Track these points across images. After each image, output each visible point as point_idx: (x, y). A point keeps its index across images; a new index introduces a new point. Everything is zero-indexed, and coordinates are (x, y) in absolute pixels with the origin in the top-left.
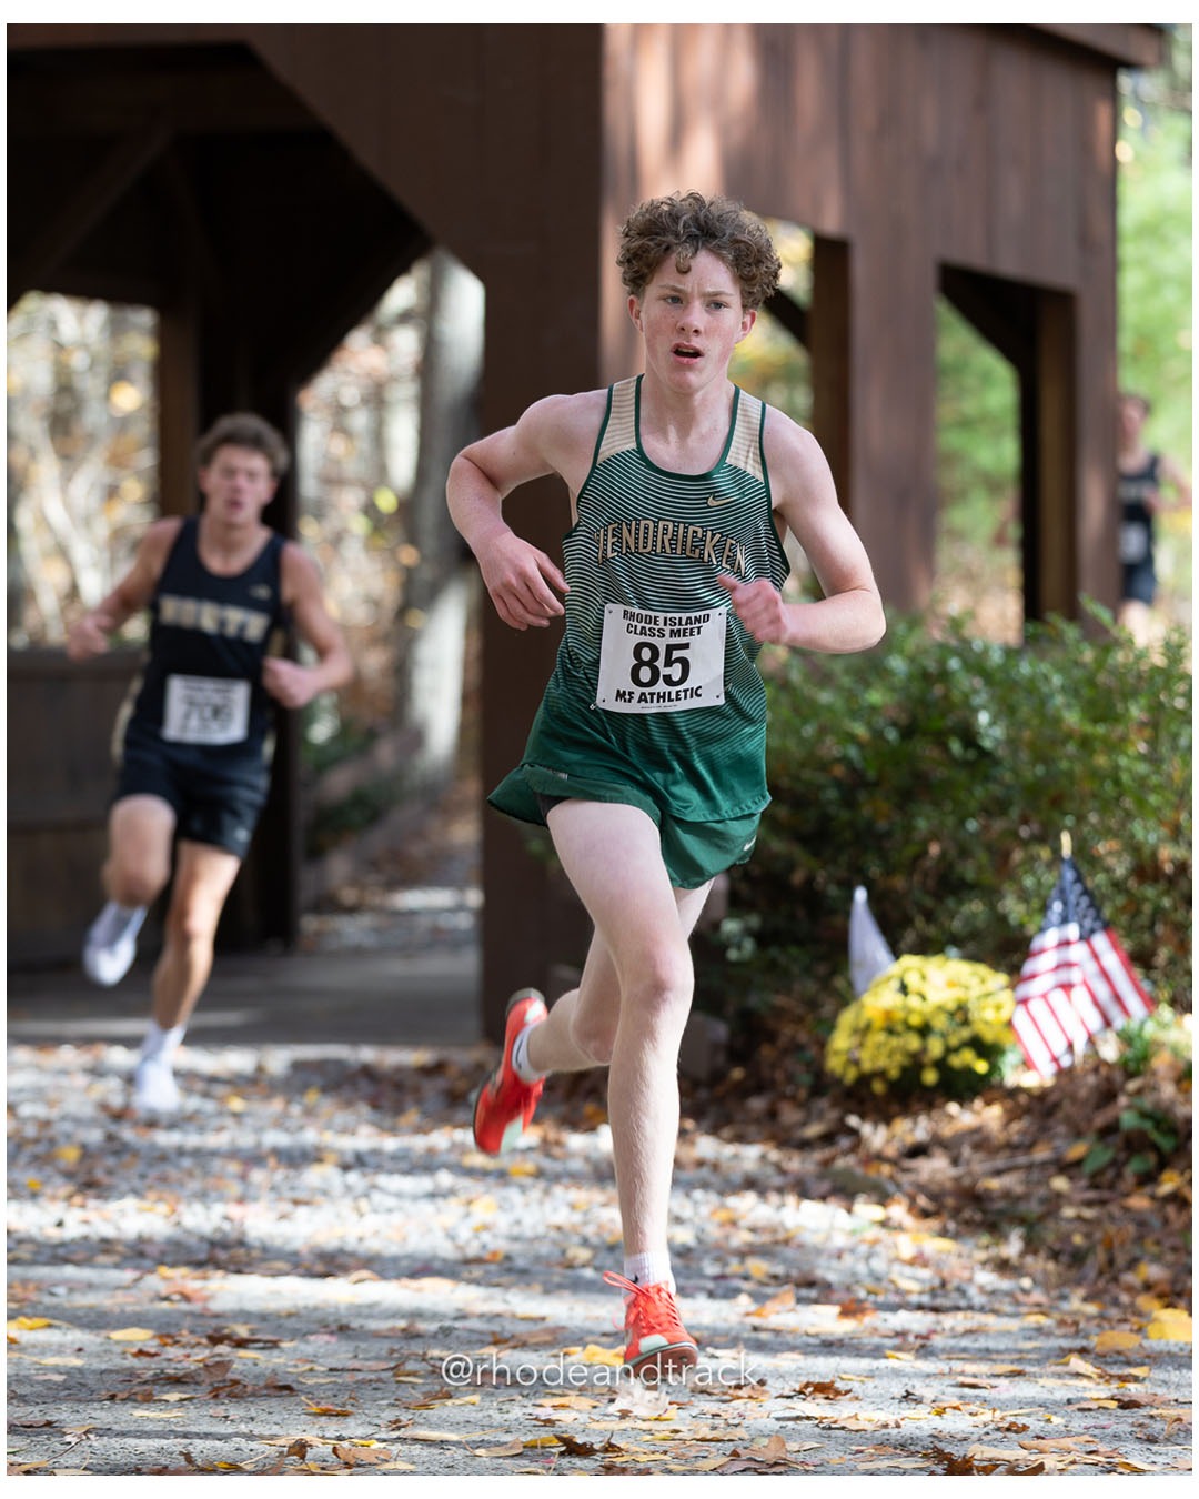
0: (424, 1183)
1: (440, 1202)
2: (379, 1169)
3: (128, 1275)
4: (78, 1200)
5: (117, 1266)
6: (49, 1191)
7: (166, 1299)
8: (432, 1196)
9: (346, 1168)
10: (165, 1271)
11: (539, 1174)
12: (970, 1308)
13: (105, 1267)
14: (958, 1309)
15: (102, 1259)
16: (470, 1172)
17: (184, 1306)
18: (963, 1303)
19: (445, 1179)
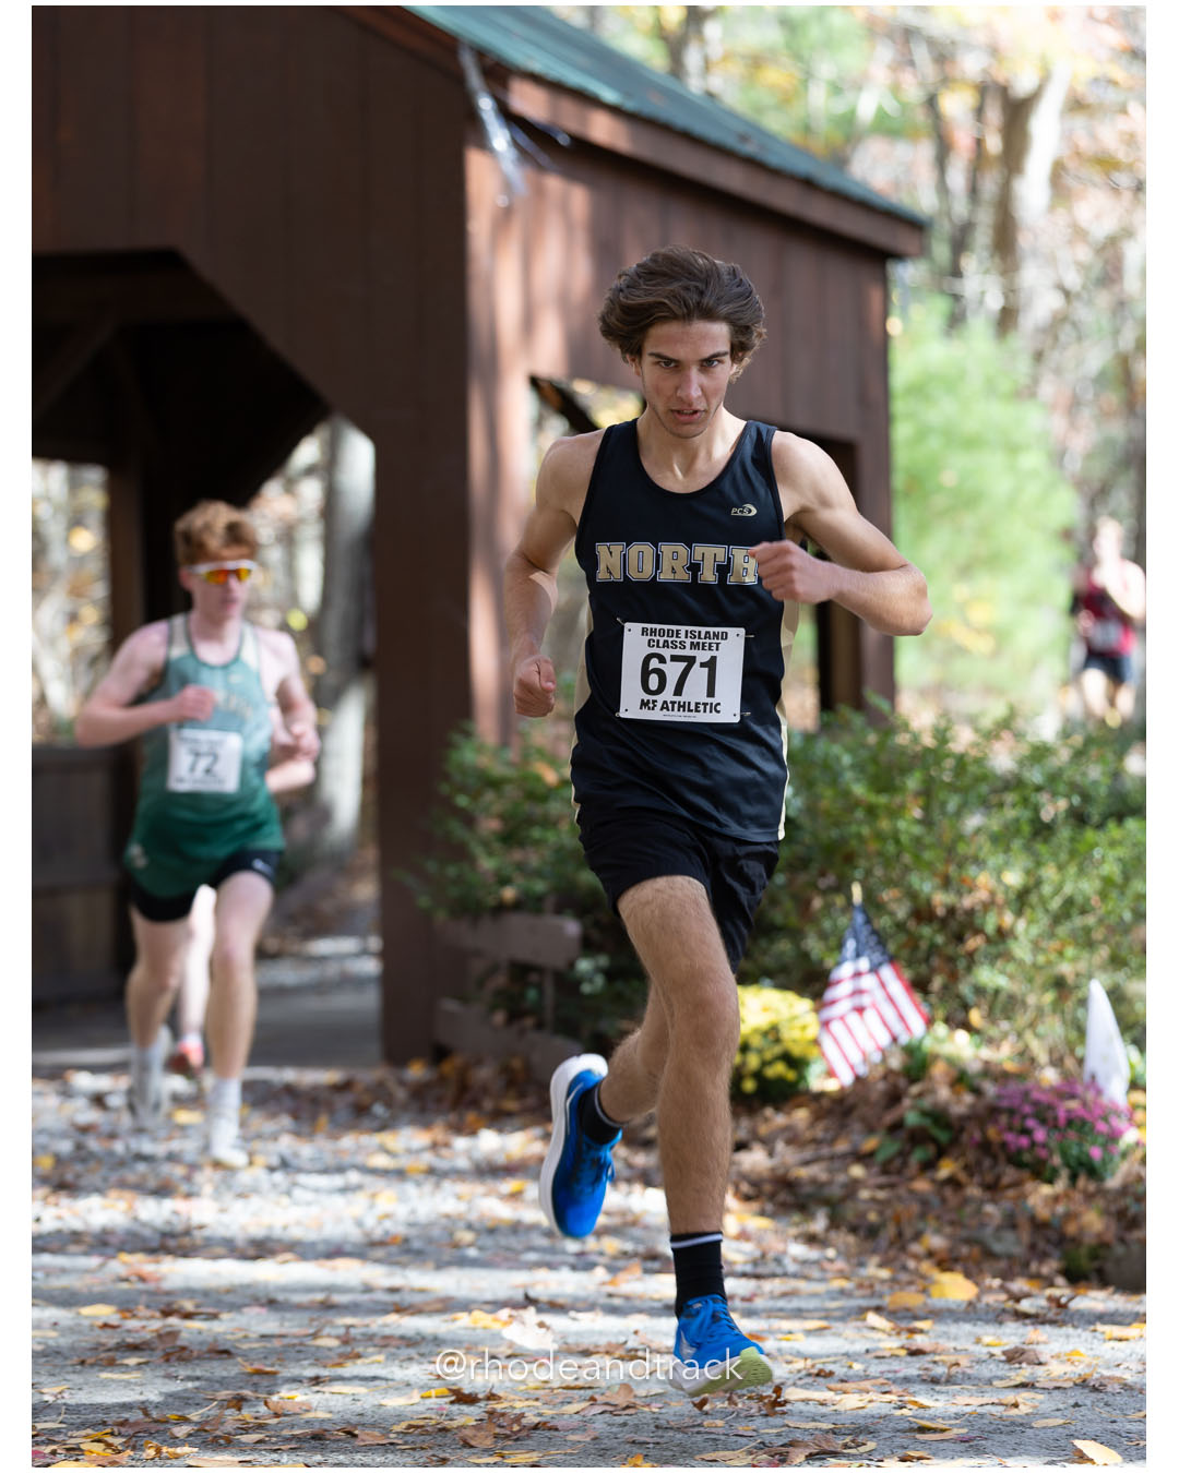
0: (338, 1180)
1: (350, 1196)
2: (300, 1170)
3: (94, 1261)
4: (52, 1199)
5: (86, 1254)
7: (126, 1280)
8: (345, 1190)
9: (272, 1169)
10: (125, 1257)
11: (431, 1171)
12: (785, 1275)
13: (75, 1254)
14: (774, 1276)
15: (73, 1248)
16: (374, 1172)
17: (141, 1286)
18: (779, 1270)
19: (354, 1177)
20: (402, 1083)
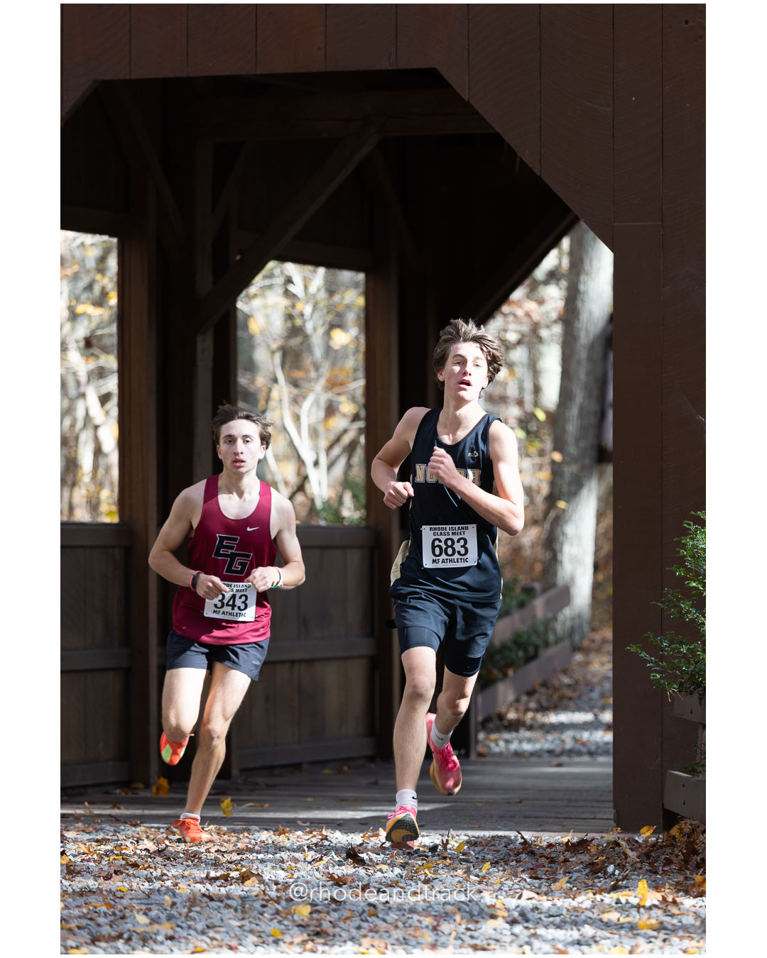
0: (575, 934)
1: (584, 948)
2: (538, 922)
4: (310, 945)
6: (287, 938)
8: (579, 943)
9: (513, 922)
11: (661, 927)
16: (607, 925)
19: (588, 931)
20: (633, 845)
